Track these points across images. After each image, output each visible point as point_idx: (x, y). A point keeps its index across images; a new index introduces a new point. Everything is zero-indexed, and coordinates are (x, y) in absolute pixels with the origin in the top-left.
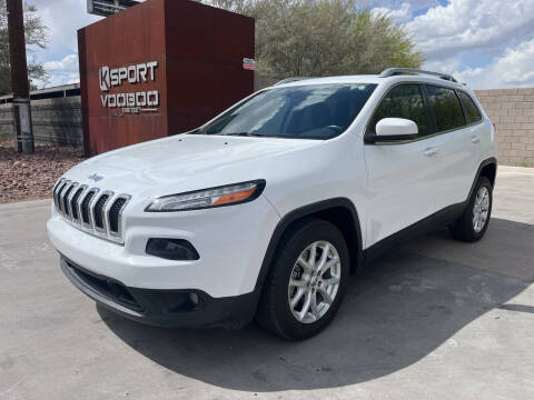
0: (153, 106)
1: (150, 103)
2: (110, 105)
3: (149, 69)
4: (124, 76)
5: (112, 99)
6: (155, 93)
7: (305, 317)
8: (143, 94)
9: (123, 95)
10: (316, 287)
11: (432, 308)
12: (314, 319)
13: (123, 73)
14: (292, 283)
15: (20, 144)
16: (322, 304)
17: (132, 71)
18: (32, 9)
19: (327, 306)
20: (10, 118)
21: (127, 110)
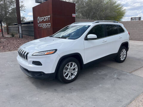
0: (49, 27)
1: (49, 26)
2: (40, 26)
3: (48, 17)
4: (43, 19)
5: (40, 25)
6: (50, 23)
7: (68, 78)
8: (47, 24)
9: (43, 24)
10: (71, 72)
11: (100, 78)
12: (71, 79)
13: (43, 18)
14: (64, 71)
15: (19, 36)
16: (73, 76)
17: (45, 18)
18: (22, 2)
19: (74, 77)
20: (17, 29)
21: (44, 28)
